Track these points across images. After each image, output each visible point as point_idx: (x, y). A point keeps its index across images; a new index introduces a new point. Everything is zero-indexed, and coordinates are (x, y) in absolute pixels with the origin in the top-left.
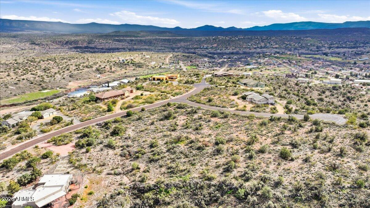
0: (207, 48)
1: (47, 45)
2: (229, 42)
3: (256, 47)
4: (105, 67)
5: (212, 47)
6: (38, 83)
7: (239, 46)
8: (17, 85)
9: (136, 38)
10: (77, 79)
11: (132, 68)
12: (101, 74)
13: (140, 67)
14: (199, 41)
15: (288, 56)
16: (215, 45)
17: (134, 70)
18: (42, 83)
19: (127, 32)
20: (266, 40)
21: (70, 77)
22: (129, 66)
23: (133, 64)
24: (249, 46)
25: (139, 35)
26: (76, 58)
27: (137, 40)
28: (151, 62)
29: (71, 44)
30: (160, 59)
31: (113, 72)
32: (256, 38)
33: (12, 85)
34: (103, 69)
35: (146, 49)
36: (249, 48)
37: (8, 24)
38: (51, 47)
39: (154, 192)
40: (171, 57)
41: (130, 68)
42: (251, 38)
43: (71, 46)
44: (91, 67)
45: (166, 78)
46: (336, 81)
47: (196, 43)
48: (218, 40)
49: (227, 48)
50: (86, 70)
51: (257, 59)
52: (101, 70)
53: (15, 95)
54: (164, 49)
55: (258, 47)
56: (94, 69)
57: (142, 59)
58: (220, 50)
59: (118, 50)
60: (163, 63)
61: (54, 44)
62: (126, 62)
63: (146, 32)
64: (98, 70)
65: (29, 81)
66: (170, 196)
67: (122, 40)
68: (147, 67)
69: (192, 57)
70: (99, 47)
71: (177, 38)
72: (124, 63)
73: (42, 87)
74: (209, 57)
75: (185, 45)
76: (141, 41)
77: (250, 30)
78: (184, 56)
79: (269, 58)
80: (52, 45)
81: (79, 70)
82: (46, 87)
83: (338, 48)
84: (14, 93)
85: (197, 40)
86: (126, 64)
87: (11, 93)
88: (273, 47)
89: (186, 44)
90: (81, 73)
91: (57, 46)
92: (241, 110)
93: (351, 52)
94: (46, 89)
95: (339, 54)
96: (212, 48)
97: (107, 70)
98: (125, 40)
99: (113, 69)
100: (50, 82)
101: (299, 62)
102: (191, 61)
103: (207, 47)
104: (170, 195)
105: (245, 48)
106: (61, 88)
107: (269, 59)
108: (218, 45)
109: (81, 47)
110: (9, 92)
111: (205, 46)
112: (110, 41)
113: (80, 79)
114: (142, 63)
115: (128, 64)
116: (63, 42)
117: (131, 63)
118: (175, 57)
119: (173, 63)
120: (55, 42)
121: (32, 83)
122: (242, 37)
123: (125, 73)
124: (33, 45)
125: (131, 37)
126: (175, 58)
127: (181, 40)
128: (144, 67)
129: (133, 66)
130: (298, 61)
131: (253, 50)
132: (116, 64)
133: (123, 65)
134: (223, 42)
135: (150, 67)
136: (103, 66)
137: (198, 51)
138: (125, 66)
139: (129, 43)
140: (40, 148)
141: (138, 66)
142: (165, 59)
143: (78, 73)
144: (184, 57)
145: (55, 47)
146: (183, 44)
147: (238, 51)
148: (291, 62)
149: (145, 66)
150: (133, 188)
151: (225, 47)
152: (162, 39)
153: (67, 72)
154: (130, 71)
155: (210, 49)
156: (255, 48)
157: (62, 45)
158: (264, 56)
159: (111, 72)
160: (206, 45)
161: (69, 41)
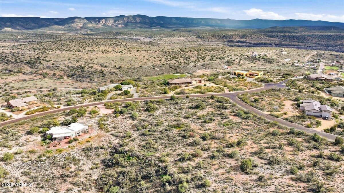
1: (207, 38)
4: (234, 60)
6: (175, 68)
8: (161, 68)
9: (290, 34)
10: (206, 68)
11: (261, 63)
12: (229, 65)
13: (270, 62)
17: (262, 65)
18: (177, 68)
19: (284, 27)
21: (202, 66)
22: (259, 61)
23: (264, 59)
25: (296, 31)
26: (217, 50)
27: (289, 36)
28: (286, 59)
29: (226, 38)
30: (298, 57)
31: (241, 65)
33: (158, 67)
34: (233, 62)
35: (294, 45)
37: (190, 21)
38: (210, 40)
39: (123, 155)
40: (313, 55)
41: (260, 63)
43: (225, 40)
44: (223, 59)
45: (247, 75)
50: (218, 61)
52: (231, 62)
53: (156, 75)
54: (315, 46)
56: (225, 61)
57: (277, 55)
59: (264, 45)
60: (299, 61)
61: (213, 38)
62: (258, 57)
63: (306, 27)
64: (228, 62)
65: (170, 65)
66: (129, 162)
67: (274, 35)
68: (278, 64)
70: (249, 42)
72: (255, 57)
73: (176, 71)
76: (294, 37)
78: (331, 54)
80: (211, 38)
81: (211, 61)
82: (179, 71)
84: (156, 73)
86: (257, 59)
87: (155, 73)
90: (212, 63)
91: (215, 40)
94: (178, 73)
97: (236, 63)
98: (277, 36)
99: (242, 62)
100: (183, 68)
102: (337, 62)
106: (189, 74)
109: (233, 41)
110: (154, 72)
112: (262, 37)
113: (208, 68)
114: (273, 59)
115: (259, 59)
116: (220, 36)
117: (262, 58)
118: (319, 55)
119: (313, 61)
120: (214, 36)
121: (171, 67)
123: (252, 67)
124: (198, 38)
125: (285, 33)
129: (264, 61)
132: (248, 58)
133: (253, 59)
135: (280, 64)
136: (233, 59)
138: (255, 60)
139: (280, 39)
140: (97, 107)
141: (268, 61)
142: (304, 57)
143: (209, 63)
144: (332, 56)
145: (213, 40)
149: (275, 62)
150: (115, 148)
153: (201, 62)
154: (258, 65)
157: (219, 39)
159: (238, 65)
161: (226, 36)
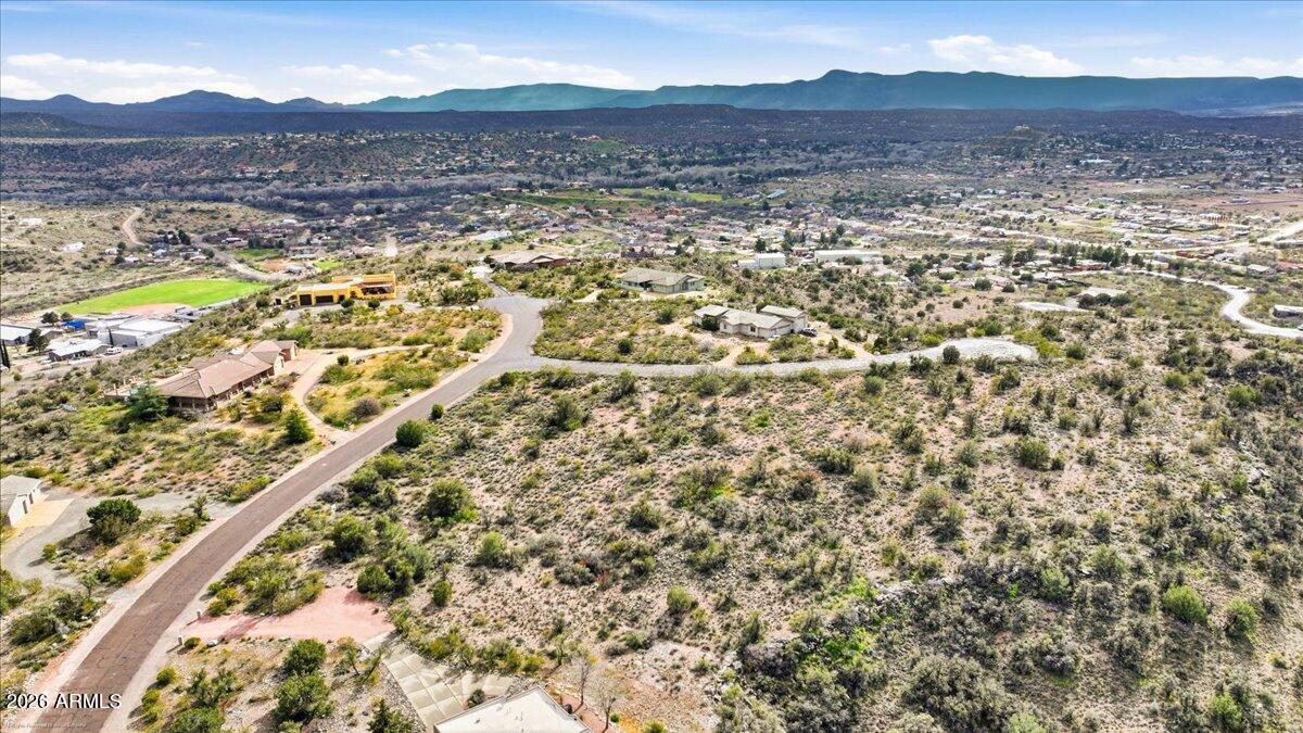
0: (260, 179)
2: (343, 154)
3: (444, 168)
5: (281, 172)
7: (382, 167)
14: (213, 151)
15: (577, 193)
16: (291, 167)
20: (466, 146)
24: (418, 165)
30: (96, 231)
32: (430, 139)
36: (420, 172)
40: (140, 220)
42: (413, 139)
45: (354, 293)
46: (772, 259)
47: (202, 160)
48: (295, 147)
49: (340, 175)
51: (478, 208)
55: (453, 170)
58: (319, 184)
60: (120, 246)
68: (58, 267)
69: (229, 216)
71: (100, 141)
74: (293, 210)
75: (156, 168)
77: (372, 109)
79: (518, 204)
83: (684, 164)
85: (203, 147)
88: (501, 168)
89: (157, 164)
92: (755, 363)
93: (726, 177)
95: (700, 181)
96: (280, 176)
101: (619, 210)
103: (261, 174)
104: (865, 653)
105: (407, 173)
107: (521, 209)
108: (302, 166)
111: (252, 172)
114: (23, 253)
118: (157, 217)
119: (164, 241)
122: (381, 136)
126: (158, 220)
127: (128, 149)
128: (41, 265)
130: (615, 207)
131: (442, 182)
134: (318, 155)
137: (229, 189)
140: (216, 642)
142: (116, 229)
146: (139, 165)
147: (387, 184)
148: (596, 215)
151: (332, 173)
152: (31, 148)
155: (277, 182)
156: (443, 173)
158: (497, 200)
160: (249, 165)
